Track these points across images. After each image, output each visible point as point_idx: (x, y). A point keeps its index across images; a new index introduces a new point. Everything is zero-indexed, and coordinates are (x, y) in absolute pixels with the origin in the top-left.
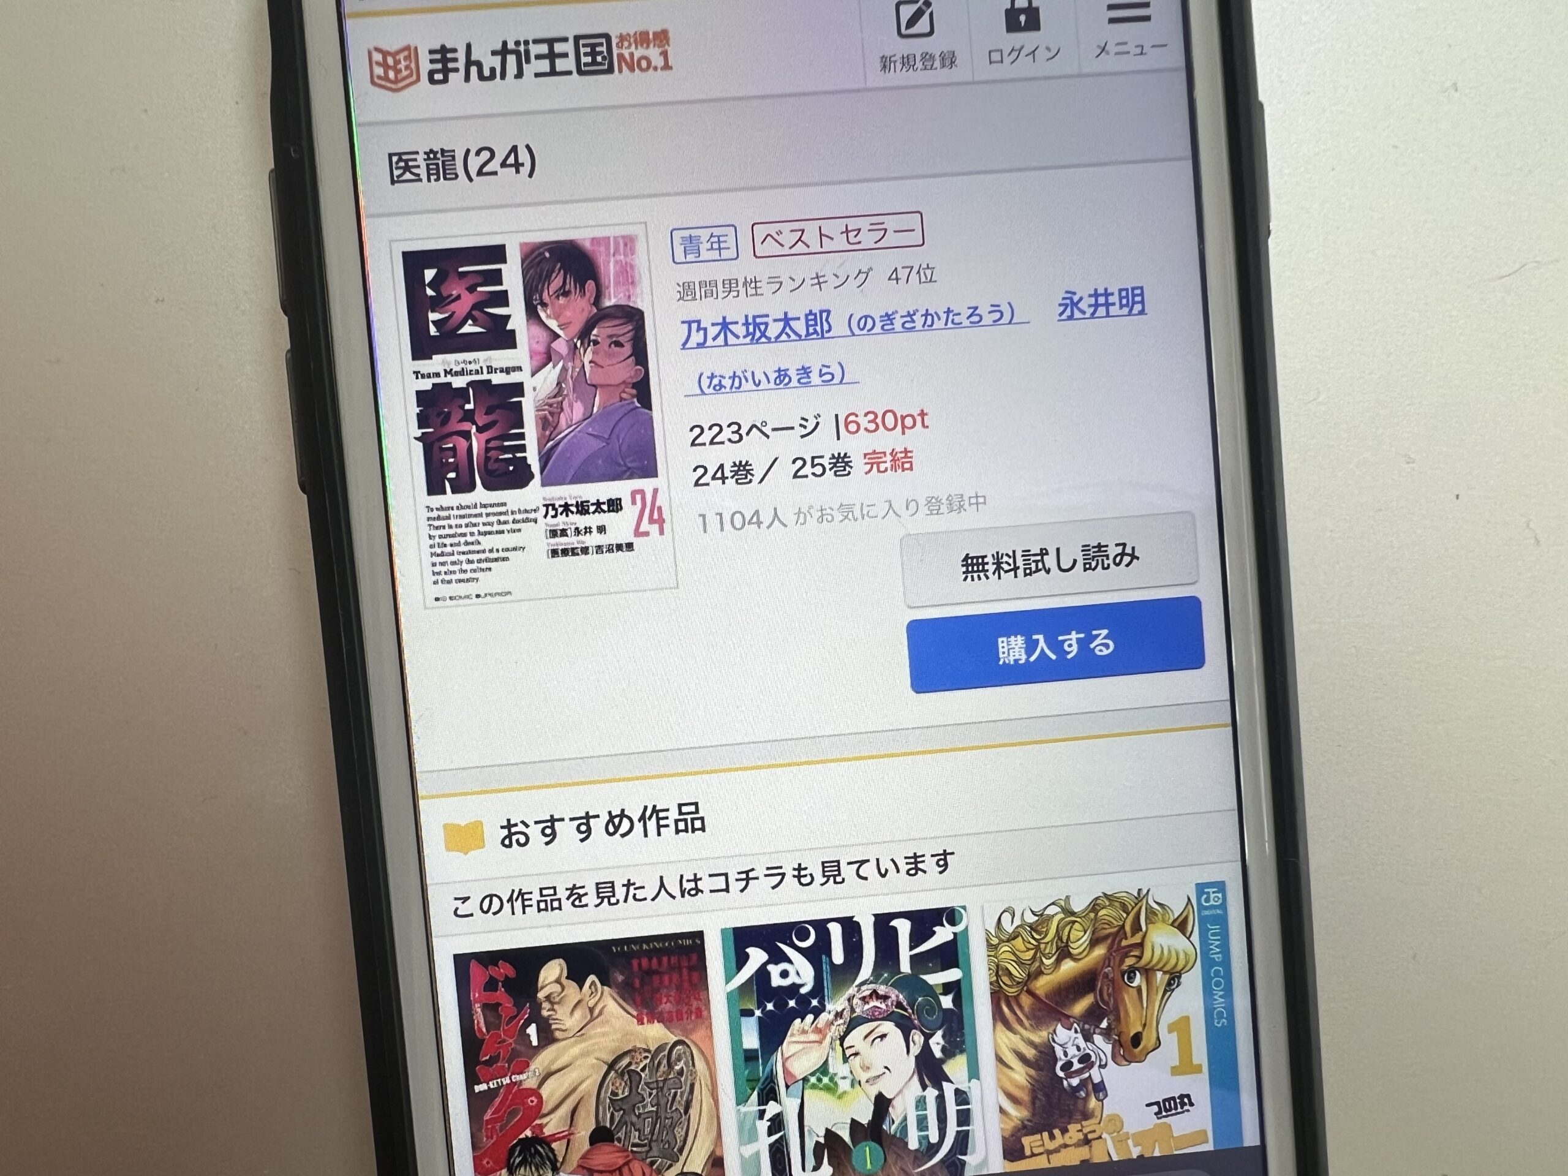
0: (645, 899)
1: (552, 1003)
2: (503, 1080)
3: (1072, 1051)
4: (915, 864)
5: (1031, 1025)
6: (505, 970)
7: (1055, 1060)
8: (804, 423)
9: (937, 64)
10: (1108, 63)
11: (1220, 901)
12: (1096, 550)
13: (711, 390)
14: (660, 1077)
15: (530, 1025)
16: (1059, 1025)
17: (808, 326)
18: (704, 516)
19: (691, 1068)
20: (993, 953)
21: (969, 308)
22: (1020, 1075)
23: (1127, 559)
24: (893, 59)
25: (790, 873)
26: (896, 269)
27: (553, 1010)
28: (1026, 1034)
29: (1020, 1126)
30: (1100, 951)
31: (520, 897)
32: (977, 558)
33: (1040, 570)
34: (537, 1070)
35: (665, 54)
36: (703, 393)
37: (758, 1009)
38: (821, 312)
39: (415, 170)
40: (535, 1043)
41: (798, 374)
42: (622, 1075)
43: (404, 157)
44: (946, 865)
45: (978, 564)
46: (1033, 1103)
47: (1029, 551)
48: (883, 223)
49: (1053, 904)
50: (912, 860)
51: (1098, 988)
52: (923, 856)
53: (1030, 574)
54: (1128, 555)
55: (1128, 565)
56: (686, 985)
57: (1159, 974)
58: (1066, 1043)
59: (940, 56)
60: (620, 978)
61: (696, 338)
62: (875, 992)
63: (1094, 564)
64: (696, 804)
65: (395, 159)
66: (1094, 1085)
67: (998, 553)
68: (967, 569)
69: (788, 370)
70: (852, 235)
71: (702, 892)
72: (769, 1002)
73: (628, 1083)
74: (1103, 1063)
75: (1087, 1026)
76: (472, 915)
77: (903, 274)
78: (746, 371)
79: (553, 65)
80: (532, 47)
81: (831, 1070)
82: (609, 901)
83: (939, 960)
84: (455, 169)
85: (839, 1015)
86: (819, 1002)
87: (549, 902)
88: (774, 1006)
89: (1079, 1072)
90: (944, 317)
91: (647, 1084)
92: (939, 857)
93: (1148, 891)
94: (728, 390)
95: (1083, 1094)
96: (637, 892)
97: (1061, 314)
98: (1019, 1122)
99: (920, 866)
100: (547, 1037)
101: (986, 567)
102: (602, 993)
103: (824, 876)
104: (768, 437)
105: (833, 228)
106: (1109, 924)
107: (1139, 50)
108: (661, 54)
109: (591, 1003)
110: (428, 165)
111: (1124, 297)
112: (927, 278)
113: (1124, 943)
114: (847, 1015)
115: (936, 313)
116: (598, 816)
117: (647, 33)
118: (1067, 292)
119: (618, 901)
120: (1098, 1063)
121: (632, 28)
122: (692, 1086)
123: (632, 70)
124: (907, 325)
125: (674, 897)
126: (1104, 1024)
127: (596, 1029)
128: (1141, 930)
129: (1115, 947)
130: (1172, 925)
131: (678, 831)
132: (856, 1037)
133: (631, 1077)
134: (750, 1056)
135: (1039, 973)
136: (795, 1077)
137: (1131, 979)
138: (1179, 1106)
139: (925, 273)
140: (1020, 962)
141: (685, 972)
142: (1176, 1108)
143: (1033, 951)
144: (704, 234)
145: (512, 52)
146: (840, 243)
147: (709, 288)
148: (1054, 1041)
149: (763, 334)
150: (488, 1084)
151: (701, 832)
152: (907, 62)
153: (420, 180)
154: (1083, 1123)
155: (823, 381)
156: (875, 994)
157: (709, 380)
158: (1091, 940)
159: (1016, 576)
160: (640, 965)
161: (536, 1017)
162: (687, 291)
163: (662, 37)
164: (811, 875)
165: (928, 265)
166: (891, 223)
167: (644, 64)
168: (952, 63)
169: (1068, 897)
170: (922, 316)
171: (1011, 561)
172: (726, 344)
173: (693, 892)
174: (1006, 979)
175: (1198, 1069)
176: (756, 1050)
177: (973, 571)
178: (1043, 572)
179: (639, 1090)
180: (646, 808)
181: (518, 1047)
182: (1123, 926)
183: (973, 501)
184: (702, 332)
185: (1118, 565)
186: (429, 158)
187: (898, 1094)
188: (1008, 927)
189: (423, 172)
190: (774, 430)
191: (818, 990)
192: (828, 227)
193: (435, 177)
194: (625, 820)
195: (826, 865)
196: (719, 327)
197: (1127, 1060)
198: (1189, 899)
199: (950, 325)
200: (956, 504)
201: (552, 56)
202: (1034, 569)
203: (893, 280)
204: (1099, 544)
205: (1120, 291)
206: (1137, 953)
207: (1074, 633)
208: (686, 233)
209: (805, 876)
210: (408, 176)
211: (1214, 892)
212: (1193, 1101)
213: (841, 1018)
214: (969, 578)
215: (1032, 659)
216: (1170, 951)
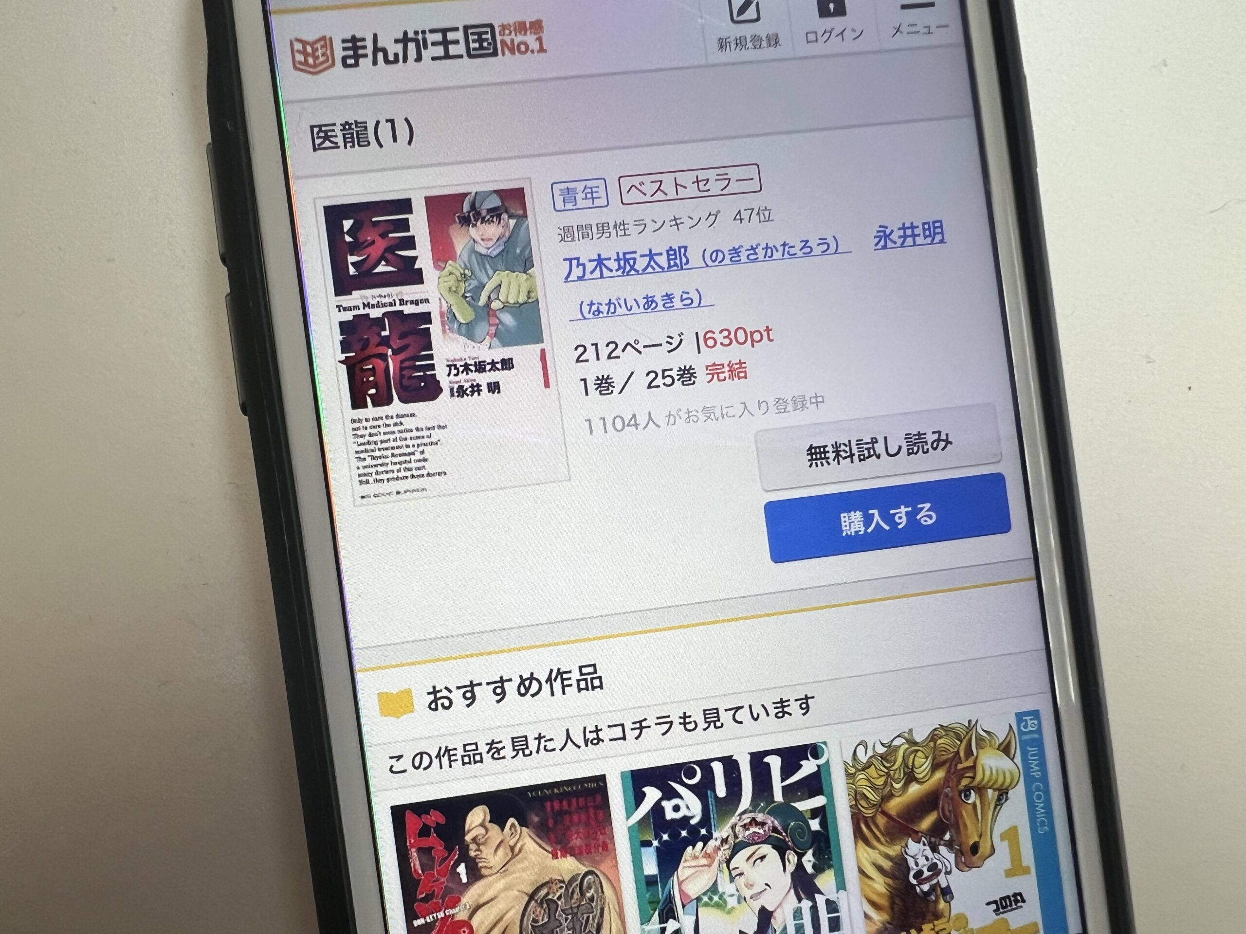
0: (554, 750)
1: (478, 844)
2: (438, 914)
3: (922, 861)
4: (782, 708)
5: (887, 841)
6: (435, 818)
7: (908, 869)
8: (670, 340)
9: (764, 44)
10: (902, 40)
11: (1036, 727)
12: (917, 437)
13: (591, 315)
14: (574, 903)
15: (459, 865)
16: (910, 840)
17: (669, 260)
18: (589, 421)
19: (600, 894)
20: (851, 781)
21: (801, 242)
22: (880, 884)
23: (942, 444)
24: (727, 41)
25: (677, 721)
26: (740, 211)
27: (478, 850)
28: (883, 848)
29: (883, 929)
30: (940, 775)
31: (447, 754)
32: (819, 447)
33: (872, 456)
34: (467, 904)
35: (540, 39)
36: (585, 318)
37: (656, 839)
38: (680, 248)
39: (332, 139)
40: (464, 880)
41: (663, 300)
42: (541, 903)
43: (324, 129)
44: (808, 708)
45: (820, 453)
46: (892, 908)
47: (862, 440)
48: (726, 174)
49: (899, 736)
50: (779, 705)
51: (941, 806)
52: (789, 700)
53: (864, 460)
54: (943, 440)
55: (943, 449)
56: (593, 823)
57: (990, 791)
58: (916, 855)
59: (767, 37)
60: (536, 819)
61: (577, 272)
62: (754, 819)
63: (915, 449)
64: (594, 666)
65: (316, 130)
66: (942, 889)
67: (836, 443)
68: (812, 457)
69: (654, 296)
70: (701, 184)
71: (603, 741)
72: (664, 833)
73: (547, 911)
74: (948, 870)
75: (933, 840)
76: (405, 771)
77: (745, 215)
78: (619, 299)
79: (446, 51)
80: (428, 35)
81: (721, 889)
82: (523, 753)
83: (806, 789)
84: (367, 137)
85: (724, 841)
86: (707, 832)
87: (472, 756)
88: (669, 836)
89: (929, 879)
90: (781, 249)
91: (562, 910)
92: (800, 702)
93: (977, 721)
94: (605, 314)
95: (933, 897)
96: (546, 743)
97: (877, 244)
98: (881, 925)
99: (786, 709)
100: (475, 874)
101: (827, 455)
102: (521, 833)
103: (706, 722)
104: (640, 353)
105: (687, 179)
106: (946, 750)
107: (926, 30)
108: (537, 39)
109: (512, 843)
110: (344, 135)
111: (927, 230)
112: (765, 218)
113: (960, 766)
114: (731, 840)
115: (774, 246)
116: (510, 680)
117: (524, 23)
118: (880, 227)
119: (531, 752)
120: (944, 871)
121: (511, 20)
122: (602, 910)
123: (512, 52)
124: (751, 257)
125: (579, 747)
126: (947, 837)
127: (517, 865)
128: (973, 755)
129: (953, 770)
130: (998, 749)
131: (580, 690)
132: (740, 859)
133: (550, 904)
134: (650, 881)
135: (891, 796)
136: (690, 897)
137: (967, 797)
138: (1013, 903)
139: (763, 214)
140: (874, 787)
141: (592, 811)
142: (1011, 905)
143: (883, 779)
144: (580, 186)
145: (412, 40)
146: (692, 191)
147: (585, 231)
148: (907, 854)
149: (632, 268)
150: (425, 918)
151: (599, 689)
152: (740, 43)
153: (338, 147)
154: (936, 922)
155: (684, 305)
156: (754, 822)
157: (589, 307)
158: (932, 765)
159: (852, 461)
160: (552, 807)
161: (464, 857)
162: (567, 234)
163: (537, 26)
164: (695, 722)
165: (765, 207)
166: (733, 173)
167: (523, 48)
168: (776, 43)
169: (911, 730)
170: (763, 249)
171: (847, 449)
172: (602, 277)
173: (595, 741)
174: (863, 803)
175: (1026, 871)
176: (655, 876)
177: (816, 459)
178: (874, 457)
179: (557, 917)
180: (551, 671)
181: (450, 885)
182: (958, 753)
183: (814, 400)
184: (581, 268)
185: (935, 449)
186: (345, 129)
187: (778, 907)
188: (863, 758)
189: (340, 140)
190: (645, 347)
191: (705, 821)
192: (682, 178)
193: (351, 144)
194: (534, 682)
195: (707, 712)
196: (595, 263)
197: (968, 867)
198: (1010, 726)
199: (786, 256)
200: (800, 403)
201: (445, 43)
202: (867, 455)
203: (738, 220)
204: (919, 432)
205: (924, 224)
206: (971, 775)
207: (902, 507)
208: (564, 186)
209: (690, 723)
210: (327, 144)
211: (1031, 719)
212: (1025, 898)
213: (726, 843)
214: (814, 465)
215: (869, 530)
216: (997, 771)
